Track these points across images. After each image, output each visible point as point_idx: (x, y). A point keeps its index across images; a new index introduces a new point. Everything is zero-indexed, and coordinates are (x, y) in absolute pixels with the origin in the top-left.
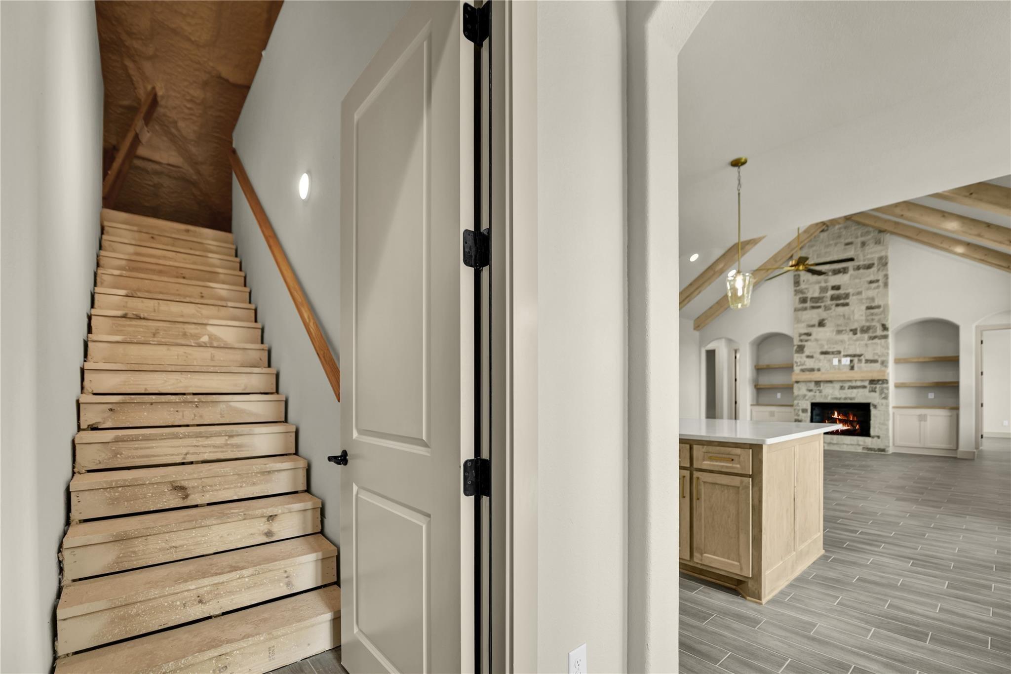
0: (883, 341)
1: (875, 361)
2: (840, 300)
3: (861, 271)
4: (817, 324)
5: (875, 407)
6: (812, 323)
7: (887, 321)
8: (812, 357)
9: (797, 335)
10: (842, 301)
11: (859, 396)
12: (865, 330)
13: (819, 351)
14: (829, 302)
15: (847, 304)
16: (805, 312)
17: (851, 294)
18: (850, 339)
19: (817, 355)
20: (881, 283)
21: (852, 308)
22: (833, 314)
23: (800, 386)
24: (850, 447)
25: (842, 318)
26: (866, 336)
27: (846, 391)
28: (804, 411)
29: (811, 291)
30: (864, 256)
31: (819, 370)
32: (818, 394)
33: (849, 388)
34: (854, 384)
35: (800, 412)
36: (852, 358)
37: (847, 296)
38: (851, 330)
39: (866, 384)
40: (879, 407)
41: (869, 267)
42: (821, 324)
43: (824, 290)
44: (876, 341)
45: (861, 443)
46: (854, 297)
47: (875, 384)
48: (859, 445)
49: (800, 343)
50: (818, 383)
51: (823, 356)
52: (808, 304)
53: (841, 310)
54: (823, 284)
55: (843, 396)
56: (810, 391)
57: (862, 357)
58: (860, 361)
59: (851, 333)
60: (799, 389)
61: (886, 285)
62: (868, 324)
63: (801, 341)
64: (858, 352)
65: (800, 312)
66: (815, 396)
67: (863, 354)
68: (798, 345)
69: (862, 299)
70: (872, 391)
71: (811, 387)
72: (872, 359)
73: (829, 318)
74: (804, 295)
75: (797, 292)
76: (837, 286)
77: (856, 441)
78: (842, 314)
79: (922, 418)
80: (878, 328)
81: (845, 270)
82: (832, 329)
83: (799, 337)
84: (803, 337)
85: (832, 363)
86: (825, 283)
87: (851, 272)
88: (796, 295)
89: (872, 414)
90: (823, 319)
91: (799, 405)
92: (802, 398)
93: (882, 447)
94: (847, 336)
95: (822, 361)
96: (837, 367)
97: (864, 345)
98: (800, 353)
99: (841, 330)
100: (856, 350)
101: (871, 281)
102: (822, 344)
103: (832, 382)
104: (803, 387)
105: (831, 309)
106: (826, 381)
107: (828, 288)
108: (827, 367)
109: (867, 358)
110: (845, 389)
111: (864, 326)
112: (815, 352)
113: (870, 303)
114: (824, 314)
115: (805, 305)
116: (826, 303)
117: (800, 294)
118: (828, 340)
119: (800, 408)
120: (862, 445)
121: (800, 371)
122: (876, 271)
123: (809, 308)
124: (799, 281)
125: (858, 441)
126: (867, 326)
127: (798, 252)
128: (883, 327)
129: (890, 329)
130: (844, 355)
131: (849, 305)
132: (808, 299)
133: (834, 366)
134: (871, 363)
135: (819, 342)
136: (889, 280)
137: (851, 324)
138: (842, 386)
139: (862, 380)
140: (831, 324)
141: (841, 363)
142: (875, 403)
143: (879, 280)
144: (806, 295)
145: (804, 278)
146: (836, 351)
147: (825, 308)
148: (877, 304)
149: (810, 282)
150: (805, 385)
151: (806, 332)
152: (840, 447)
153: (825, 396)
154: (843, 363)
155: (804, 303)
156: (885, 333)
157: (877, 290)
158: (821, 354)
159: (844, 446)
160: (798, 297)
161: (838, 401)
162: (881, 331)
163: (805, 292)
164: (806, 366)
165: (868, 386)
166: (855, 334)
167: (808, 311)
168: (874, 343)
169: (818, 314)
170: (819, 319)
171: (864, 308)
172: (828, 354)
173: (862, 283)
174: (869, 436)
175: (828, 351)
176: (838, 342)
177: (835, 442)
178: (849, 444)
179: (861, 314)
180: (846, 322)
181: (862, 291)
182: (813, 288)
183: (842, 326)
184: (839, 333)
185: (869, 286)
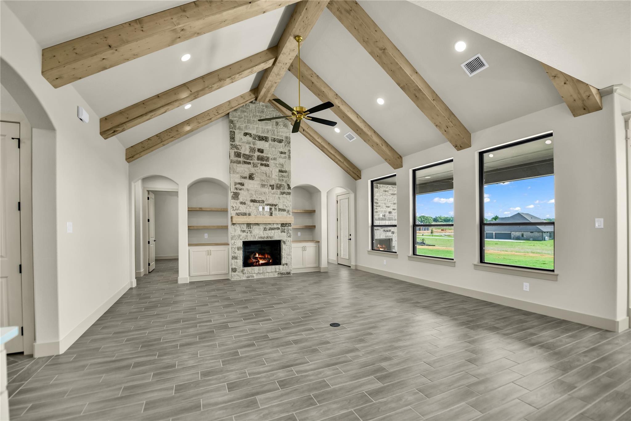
0: (288, 196)
1: (284, 210)
2: (264, 161)
3: (276, 143)
4: (248, 178)
5: (284, 242)
6: (245, 175)
7: (290, 182)
8: (244, 203)
9: (233, 184)
10: (264, 162)
11: (276, 235)
12: (279, 187)
13: (250, 199)
14: (256, 161)
15: (267, 166)
16: (238, 165)
17: (270, 158)
18: (270, 192)
19: (248, 202)
20: (287, 155)
21: (271, 169)
22: (259, 171)
23: (236, 227)
24: (270, 274)
25: (265, 175)
26: (279, 191)
27: (268, 232)
28: (238, 248)
29: (243, 148)
30: (277, 132)
31: (249, 215)
32: (249, 234)
33: (269, 230)
34: (272, 227)
35: (236, 249)
36: (271, 207)
37: (267, 159)
39: (279, 226)
40: (287, 243)
41: (280, 141)
42: (251, 177)
43: (252, 150)
44: (284, 195)
45: (277, 270)
46: (272, 161)
47: (285, 227)
49: (236, 191)
50: (249, 225)
51: (252, 204)
52: (242, 159)
53: (263, 168)
54: (252, 146)
55: (266, 236)
56: (244, 231)
57: (277, 207)
58: (275, 208)
59: (270, 188)
60: (235, 230)
61: (289, 157)
63: (236, 189)
64: (274, 203)
65: (235, 164)
66: (247, 236)
67: (277, 205)
68: (234, 192)
69: (276, 164)
70: (283, 232)
71: (243, 229)
72: (282, 208)
73: (256, 174)
74: (238, 151)
75: (233, 146)
76: (261, 150)
77: (274, 269)
78: (264, 172)
79: (304, 249)
80: (285, 187)
81: (266, 139)
82: (258, 182)
83: (235, 185)
84: (238, 186)
85: (259, 210)
86: (254, 145)
87: (270, 142)
88: (232, 149)
89: (283, 248)
90: (252, 174)
91: (236, 243)
92: (238, 238)
93: (288, 271)
94: (268, 190)
95: (252, 207)
96: (261, 213)
97: (278, 198)
98: (235, 200)
99: (263, 185)
100: (273, 201)
101: (281, 152)
102: (251, 194)
103: (258, 225)
104: (238, 228)
105: (257, 167)
106: (255, 224)
107: (255, 149)
108: (255, 213)
109: (280, 208)
110: (267, 230)
111: (278, 184)
112: (246, 200)
113: (281, 168)
114: (253, 170)
115: (239, 159)
116: (254, 161)
117: (235, 148)
118: (256, 191)
119: (236, 246)
120: (277, 272)
121: (236, 215)
122: (284, 146)
123: (242, 162)
124: (234, 137)
125: (276, 269)
126: (279, 184)
127: (233, 113)
128: (288, 187)
129: (291, 189)
130: (266, 204)
131: (269, 166)
132: (242, 154)
133: (260, 212)
134: (282, 211)
135: (249, 192)
136: (291, 154)
137: (270, 181)
138: (265, 228)
139: (277, 223)
140: (258, 178)
141: (264, 210)
142: (284, 240)
143: (286, 153)
144: (240, 151)
145: (239, 136)
146: (261, 201)
147: (254, 165)
148: (284, 170)
149: (242, 141)
150: (240, 227)
151: (240, 182)
152: (264, 276)
153: (254, 235)
154: (265, 210)
155: (238, 157)
156: (289, 191)
157: (285, 160)
158: (251, 202)
159: (267, 274)
160: (233, 151)
161: (263, 240)
162: (287, 190)
163: (239, 148)
164: (240, 211)
165: (281, 228)
166: (273, 189)
167: (241, 165)
168: (284, 197)
169: (249, 168)
170: (249, 173)
171: (278, 171)
172: (255, 202)
173: (276, 152)
174: (280, 264)
175: (255, 200)
176: (262, 194)
177: (261, 272)
178: (270, 272)
179: (276, 175)
180: (267, 179)
181: (276, 158)
182: (245, 146)
183: (264, 181)
184: (262, 187)
185: (281, 156)
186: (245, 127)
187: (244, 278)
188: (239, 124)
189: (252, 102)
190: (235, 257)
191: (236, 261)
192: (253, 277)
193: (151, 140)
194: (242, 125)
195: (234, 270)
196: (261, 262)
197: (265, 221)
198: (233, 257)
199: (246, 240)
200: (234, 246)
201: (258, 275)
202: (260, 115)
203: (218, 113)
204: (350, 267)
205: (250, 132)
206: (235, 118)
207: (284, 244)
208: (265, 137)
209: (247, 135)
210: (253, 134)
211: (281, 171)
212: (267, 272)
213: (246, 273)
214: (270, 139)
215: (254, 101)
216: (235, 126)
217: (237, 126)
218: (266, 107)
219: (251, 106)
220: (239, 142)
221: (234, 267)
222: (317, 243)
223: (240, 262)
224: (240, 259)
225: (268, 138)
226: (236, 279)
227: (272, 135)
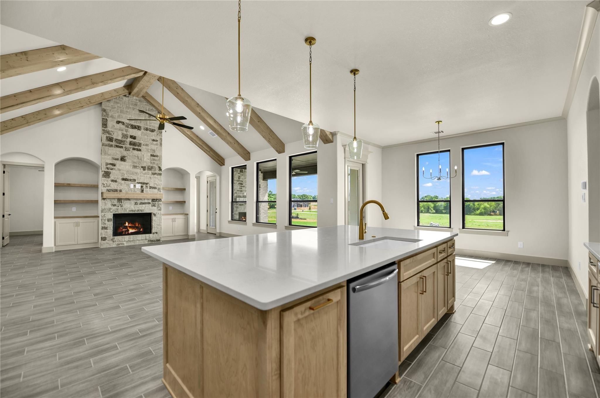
0: (159, 176)
1: (155, 188)
2: (136, 146)
3: (148, 132)
4: (120, 159)
5: (155, 215)
6: (116, 157)
7: (161, 165)
8: (116, 181)
9: (105, 164)
10: (137, 147)
11: (146, 209)
12: (150, 168)
13: (121, 178)
14: (128, 146)
15: (140, 150)
16: (110, 148)
17: (142, 144)
18: (141, 173)
19: (120, 181)
20: (158, 142)
21: (143, 153)
22: (131, 154)
23: (106, 202)
24: (141, 241)
25: (137, 158)
26: (150, 172)
27: (139, 206)
28: (109, 220)
29: (116, 134)
30: (150, 123)
31: (121, 191)
32: (120, 208)
33: (140, 204)
34: (143, 201)
35: (106, 221)
36: (142, 185)
37: (140, 145)
38: (142, 167)
39: (150, 201)
40: (157, 215)
41: (153, 131)
42: (123, 159)
43: (125, 136)
44: (156, 176)
45: (148, 238)
46: (144, 147)
47: (155, 202)
48: (146, 239)
49: (107, 170)
50: (120, 200)
51: (123, 182)
52: (114, 143)
53: (136, 152)
54: (125, 133)
55: (137, 209)
56: (114, 205)
57: (148, 185)
58: (146, 186)
59: (142, 169)
60: (106, 204)
61: (161, 144)
62: (151, 165)
63: (108, 168)
64: (145, 182)
65: (107, 147)
66: (117, 209)
67: (148, 183)
68: (105, 171)
69: (148, 149)
70: (153, 206)
71: (114, 203)
72: (153, 186)
73: (128, 157)
74: (110, 136)
75: (104, 132)
76: (134, 137)
77: (145, 237)
78: (136, 156)
79: (174, 220)
80: (156, 169)
81: (139, 128)
82: (130, 164)
83: (106, 165)
84: (109, 166)
85: (130, 187)
86: (126, 132)
87: (142, 130)
88: (103, 134)
89: (153, 219)
90: (124, 156)
91: (106, 216)
92: (108, 211)
93: (158, 238)
94: (139, 170)
95: (123, 185)
96: (133, 190)
97: (149, 178)
98: (106, 178)
99: (135, 166)
100: (145, 180)
101: (153, 140)
102: (123, 173)
103: (129, 200)
104: (109, 203)
105: (129, 150)
106: (126, 199)
107: (128, 136)
108: (126, 190)
109: (151, 186)
110: (138, 205)
111: (149, 166)
112: (118, 178)
113: (153, 153)
114: (125, 153)
115: (111, 143)
116: (126, 146)
117: (107, 134)
118: (127, 171)
119: (106, 218)
120: (148, 239)
121: (107, 191)
122: (156, 134)
123: (113, 146)
124: (106, 124)
125: (146, 237)
126: (151, 166)
127: (106, 102)
128: (159, 169)
129: (162, 170)
130: (137, 183)
131: (141, 151)
132: (114, 139)
133: (131, 189)
134: (153, 189)
135: (121, 172)
136: (163, 142)
137: (142, 163)
138: (136, 203)
139: (148, 199)
140: (130, 161)
141: (135, 187)
142: (154, 213)
143: (158, 141)
144: (112, 136)
145: (111, 123)
146: (132, 179)
147: (126, 149)
148: (156, 154)
149: (115, 128)
150: (110, 201)
151: (112, 163)
152: (134, 243)
153: (125, 209)
154: (137, 187)
155: (110, 142)
156: (160, 172)
157: (156, 146)
158: (123, 180)
159: (138, 241)
160: (105, 136)
161: (133, 212)
162: (158, 171)
163: (111, 134)
164: (111, 187)
165: (151, 203)
166: (144, 170)
167: (113, 148)
168: (155, 177)
169: (121, 152)
170: (121, 155)
171: (150, 155)
172: (127, 181)
173: (148, 139)
174: (151, 233)
175: (127, 179)
176: (134, 173)
177: (132, 240)
178: (141, 239)
179: (148, 158)
180: (139, 161)
181: (148, 144)
182: (117, 133)
183: (136, 163)
184: (134, 168)
185: (153, 143)
186: (117, 116)
187: (114, 245)
188: (111, 113)
189: (125, 96)
190: (105, 227)
191: (105, 231)
192: (123, 244)
193: (15, 120)
194: (115, 114)
195: (104, 239)
196: (131, 231)
197: (136, 197)
198: (103, 227)
199: (117, 213)
200: (104, 218)
201: (128, 242)
202: (133, 108)
203: (90, 102)
204: (216, 234)
205: (123, 121)
206: (108, 108)
207: (154, 216)
208: (138, 126)
209: (120, 123)
210: (126, 123)
211: (152, 155)
212: (137, 240)
213: (116, 241)
214: (142, 128)
215: (127, 95)
216: (107, 115)
217: (110, 114)
218: (140, 101)
219: (124, 99)
220: (111, 129)
221: (104, 236)
222: (186, 216)
223: (110, 231)
224: (110, 229)
225: (141, 127)
226: (106, 246)
227: (145, 124)
